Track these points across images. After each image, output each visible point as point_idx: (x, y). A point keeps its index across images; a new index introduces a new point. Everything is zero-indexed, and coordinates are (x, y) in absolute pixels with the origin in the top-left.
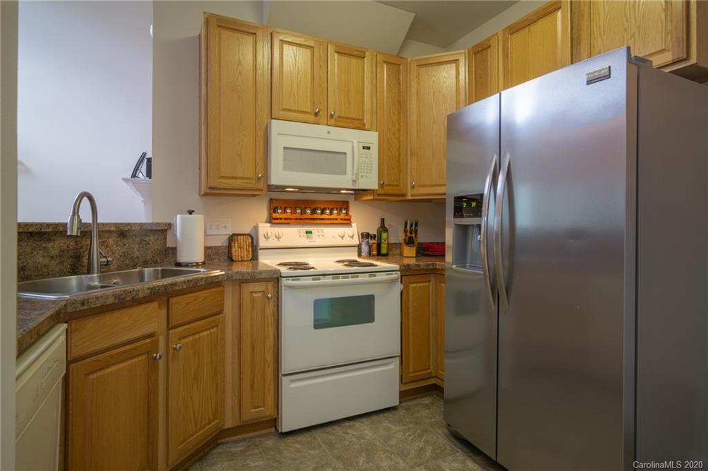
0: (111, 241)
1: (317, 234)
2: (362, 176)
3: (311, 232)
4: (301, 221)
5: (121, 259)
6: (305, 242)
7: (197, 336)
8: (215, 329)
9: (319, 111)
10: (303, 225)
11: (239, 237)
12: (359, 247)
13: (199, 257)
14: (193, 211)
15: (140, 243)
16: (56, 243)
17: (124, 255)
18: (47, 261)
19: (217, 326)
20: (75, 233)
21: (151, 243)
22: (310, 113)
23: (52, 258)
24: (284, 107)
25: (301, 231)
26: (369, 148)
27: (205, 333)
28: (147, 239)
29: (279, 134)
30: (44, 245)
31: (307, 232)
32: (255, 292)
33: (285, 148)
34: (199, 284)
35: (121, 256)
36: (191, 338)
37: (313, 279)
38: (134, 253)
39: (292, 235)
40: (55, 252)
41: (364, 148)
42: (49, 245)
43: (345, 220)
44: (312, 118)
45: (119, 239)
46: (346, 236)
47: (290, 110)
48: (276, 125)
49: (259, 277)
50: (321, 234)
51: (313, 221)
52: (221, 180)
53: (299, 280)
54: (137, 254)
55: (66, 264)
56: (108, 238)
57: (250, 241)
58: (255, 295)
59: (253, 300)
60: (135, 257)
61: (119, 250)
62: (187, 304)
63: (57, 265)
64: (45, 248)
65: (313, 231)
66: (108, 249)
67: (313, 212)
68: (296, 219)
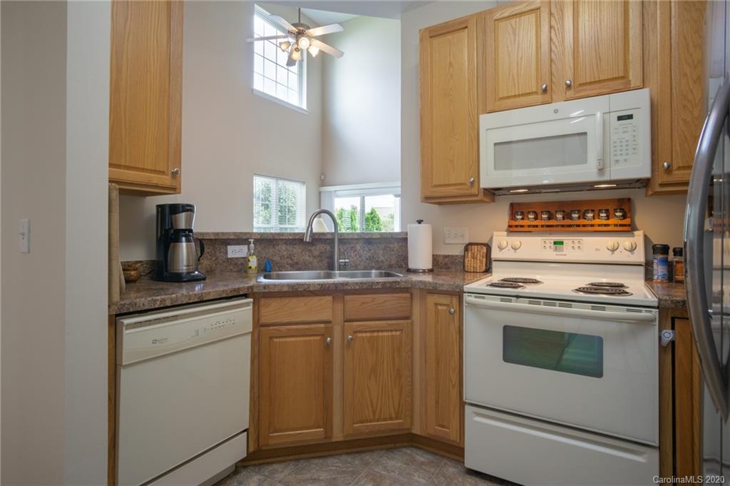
0: (358, 247)
1: (571, 244)
2: (617, 161)
3: (561, 243)
4: (549, 229)
5: (368, 262)
6: (551, 254)
7: (376, 334)
8: (398, 333)
9: (546, 87)
10: (551, 234)
11: (473, 247)
12: (648, 266)
13: (428, 264)
14: (422, 221)
15: (384, 250)
16: (318, 246)
17: (370, 259)
18: (311, 259)
19: (402, 330)
20: (308, 240)
21: (395, 249)
22: (536, 93)
23: (315, 257)
24: (500, 96)
25: (547, 242)
26: (630, 117)
27: (386, 334)
28: (392, 246)
29: (487, 130)
30: (310, 248)
31: (555, 243)
32: (441, 305)
33: (495, 144)
34: (374, 287)
35: (367, 259)
36: (368, 334)
37: (502, 300)
38: (379, 258)
39: (534, 245)
40: (317, 253)
41: (620, 118)
42: (313, 248)
43: (621, 225)
44: (539, 97)
45: (365, 245)
46: (621, 248)
47: (508, 97)
48: (486, 120)
49: (441, 288)
50: (576, 245)
51: (568, 228)
52: (436, 189)
53: (484, 298)
54: (382, 258)
55: (324, 262)
56: (356, 244)
57: (485, 251)
58: (439, 307)
59: (437, 312)
60: (380, 260)
61: (366, 254)
62: (363, 303)
63: (318, 262)
64: (310, 250)
65: (565, 242)
66: (356, 253)
67: (567, 216)
68: (542, 226)
